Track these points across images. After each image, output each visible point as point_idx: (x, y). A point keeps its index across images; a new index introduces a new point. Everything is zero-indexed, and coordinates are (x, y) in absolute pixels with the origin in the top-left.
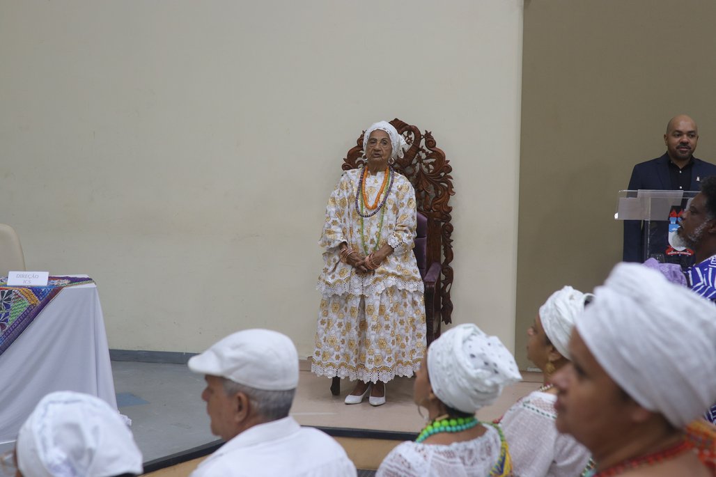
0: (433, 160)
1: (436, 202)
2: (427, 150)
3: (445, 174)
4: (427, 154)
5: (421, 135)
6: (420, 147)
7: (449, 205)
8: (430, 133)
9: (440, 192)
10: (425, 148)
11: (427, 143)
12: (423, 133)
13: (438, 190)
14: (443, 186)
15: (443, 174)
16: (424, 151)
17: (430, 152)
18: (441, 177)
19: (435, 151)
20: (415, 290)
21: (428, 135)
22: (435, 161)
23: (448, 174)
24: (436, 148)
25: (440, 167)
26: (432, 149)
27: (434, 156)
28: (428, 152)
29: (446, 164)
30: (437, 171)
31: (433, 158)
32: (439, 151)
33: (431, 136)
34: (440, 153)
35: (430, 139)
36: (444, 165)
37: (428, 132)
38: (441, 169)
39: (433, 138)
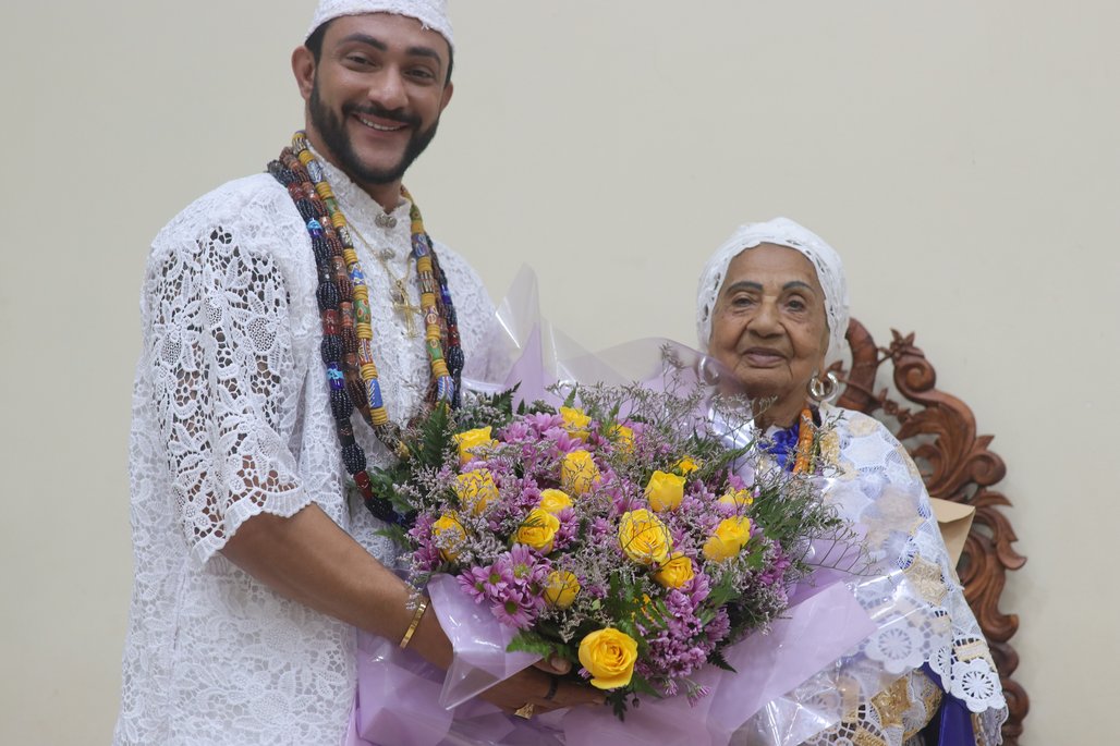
0: (931, 439)
2: (904, 404)
3: (982, 488)
4: (903, 416)
5: (876, 350)
6: (876, 392)
7: (1005, 610)
8: (911, 337)
10: (894, 395)
11: (900, 373)
12: (883, 340)
14: (977, 538)
15: (971, 490)
16: (890, 408)
17: (915, 408)
19: (935, 405)
21: (902, 347)
22: (937, 443)
23: (990, 489)
24: (936, 391)
25: (958, 464)
26: (923, 396)
27: (931, 424)
28: (907, 411)
29: (980, 452)
30: (947, 478)
31: (928, 432)
32: (948, 402)
33: (917, 349)
34: (955, 411)
35: (911, 360)
36: (971, 456)
37: (904, 334)
38: (964, 469)
39: (922, 357)
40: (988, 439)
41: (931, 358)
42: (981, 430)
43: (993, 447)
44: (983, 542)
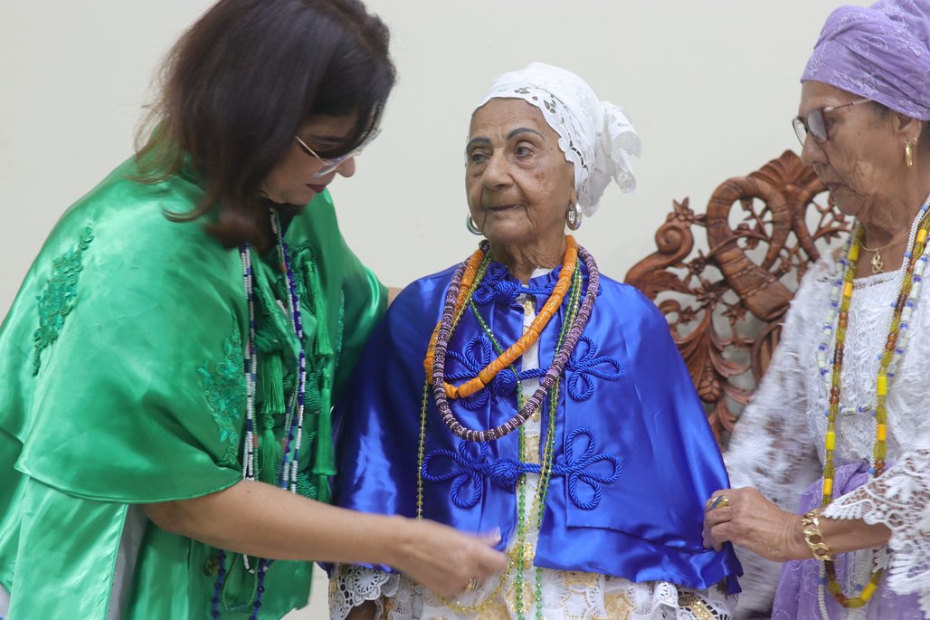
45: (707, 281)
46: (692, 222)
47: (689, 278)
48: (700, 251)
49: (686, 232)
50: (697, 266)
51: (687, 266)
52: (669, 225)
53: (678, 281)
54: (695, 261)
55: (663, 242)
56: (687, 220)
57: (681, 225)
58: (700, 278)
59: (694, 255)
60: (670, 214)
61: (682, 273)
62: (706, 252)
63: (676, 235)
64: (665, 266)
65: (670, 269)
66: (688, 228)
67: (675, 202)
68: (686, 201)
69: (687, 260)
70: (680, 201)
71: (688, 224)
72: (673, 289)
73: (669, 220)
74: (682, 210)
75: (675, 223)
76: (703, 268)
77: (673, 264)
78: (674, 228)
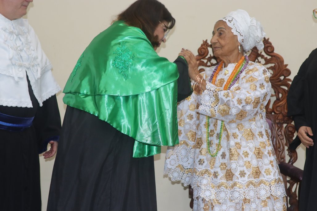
0: (273, 65)
1: (278, 105)
2: (266, 56)
3: (285, 77)
4: (266, 59)
6: (259, 52)
8: (268, 39)
9: (280, 95)
10: (263, 53)
11: (266, 48)
13: (279, 93)
14: (284, 90)
15: (282, 78)
16: (262, 57)
17: (269, 57)
18: (281, 81)
19: (275, 56)
20: (269, 195)
21: (266, 41)
22: (274, 66)
23: (287, 78)
24: (274, 53)
25: (280, 71)
26: (271, 54)
27: (273, 61)
28: (267, 58)
29: (285, 68)
30: (277, 75)
31: (272, 63)
32: (277, 56)
33: (270, 42)
34: (279, 58)
35: (269, 45)
36: (283, 70)
37: (267, 38)
38: (281, 73)
39: (271, 44)
40: (287, 65)
41: (273, 45)
42: (285, 63)
43: (288, 67)
44: (285, 91)
45: (212, 63)
46: (208, 46)
47: (207, 63)
48: (210, 55)
49: (206, 49)
50: (210, 59)
51: (207, 59)
52: (202, 47)
53: (204, 63)
54: (209, 58)
55: (200, 52)
56: (207, 46)
57: (205, 47)
58: (210, 62)
59: (209, 56)
60: (202, 44)
61: (205, 61)
62: (212, 55)
63: (204, 50)
64: (201, 59)
65: (202, 60)
66: (207, 48)
67: (203, 41)
68: (207, 40)
69: (207, 57)
70: (205, 40)
71: (207, 47)
72: (203, 65)
73: (202, 45)
74: (205, 43)
75: (204, 47)
76: (211, 59)
77: (203, 58)
78: (203, 48)
